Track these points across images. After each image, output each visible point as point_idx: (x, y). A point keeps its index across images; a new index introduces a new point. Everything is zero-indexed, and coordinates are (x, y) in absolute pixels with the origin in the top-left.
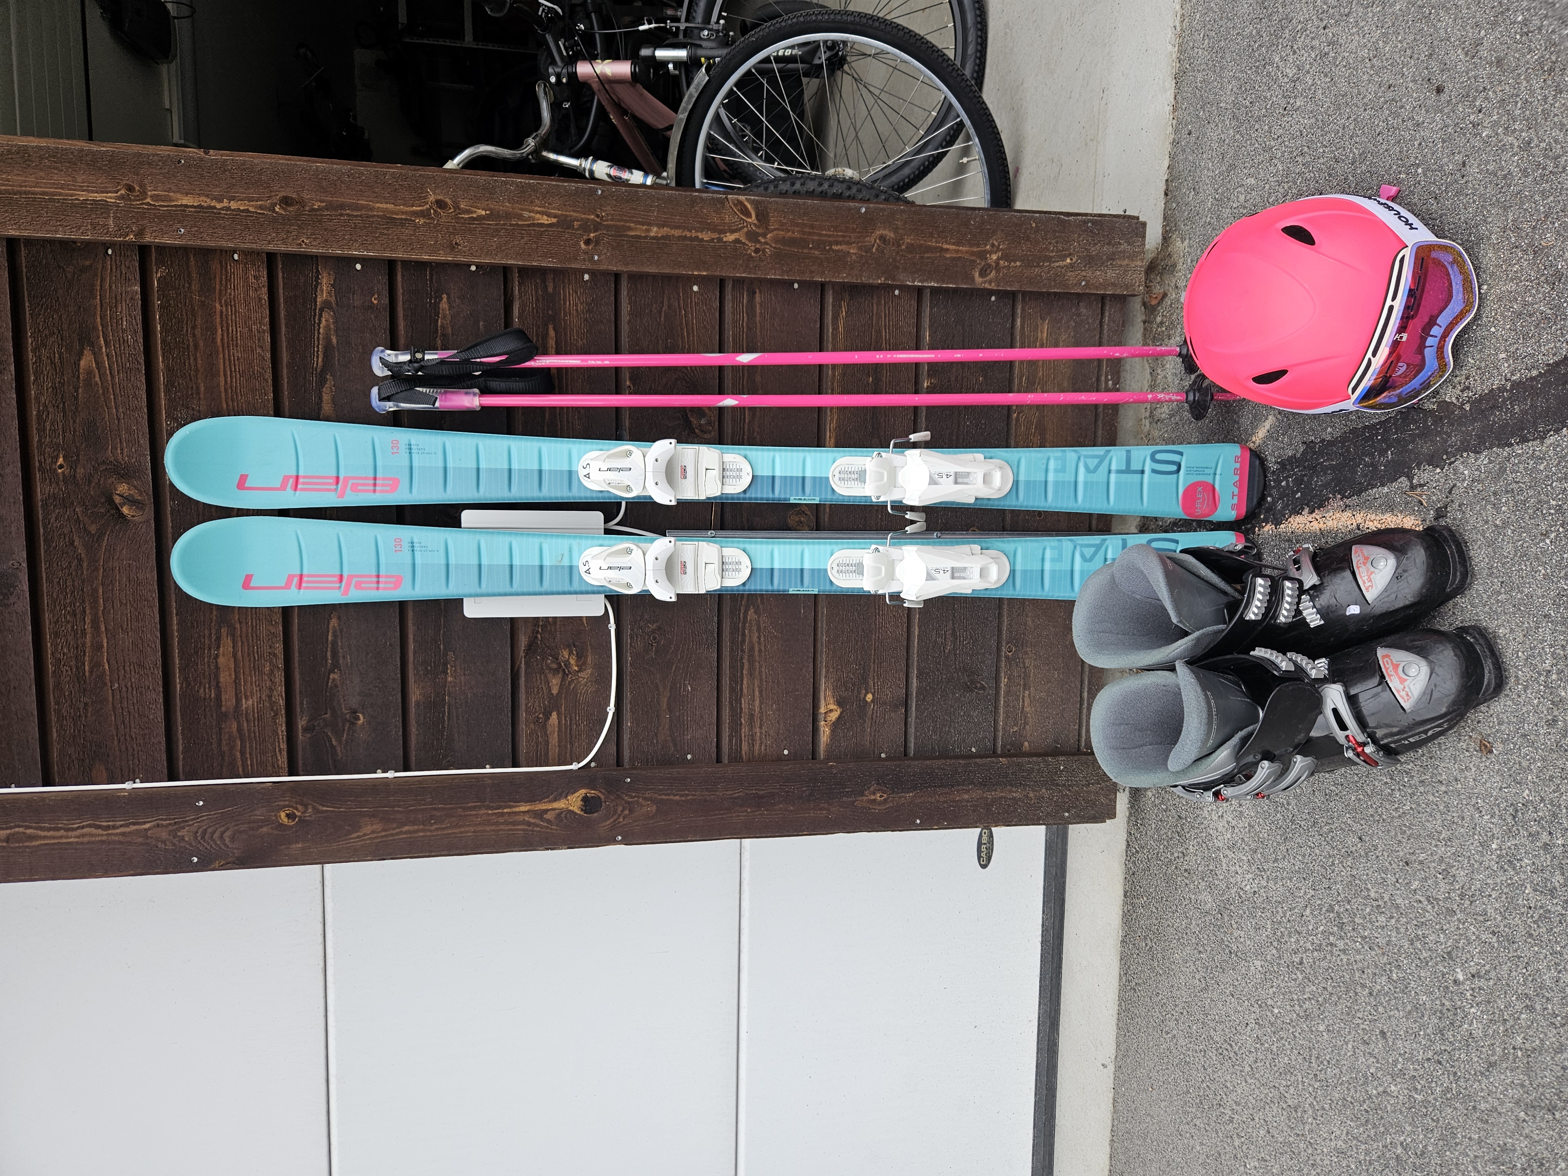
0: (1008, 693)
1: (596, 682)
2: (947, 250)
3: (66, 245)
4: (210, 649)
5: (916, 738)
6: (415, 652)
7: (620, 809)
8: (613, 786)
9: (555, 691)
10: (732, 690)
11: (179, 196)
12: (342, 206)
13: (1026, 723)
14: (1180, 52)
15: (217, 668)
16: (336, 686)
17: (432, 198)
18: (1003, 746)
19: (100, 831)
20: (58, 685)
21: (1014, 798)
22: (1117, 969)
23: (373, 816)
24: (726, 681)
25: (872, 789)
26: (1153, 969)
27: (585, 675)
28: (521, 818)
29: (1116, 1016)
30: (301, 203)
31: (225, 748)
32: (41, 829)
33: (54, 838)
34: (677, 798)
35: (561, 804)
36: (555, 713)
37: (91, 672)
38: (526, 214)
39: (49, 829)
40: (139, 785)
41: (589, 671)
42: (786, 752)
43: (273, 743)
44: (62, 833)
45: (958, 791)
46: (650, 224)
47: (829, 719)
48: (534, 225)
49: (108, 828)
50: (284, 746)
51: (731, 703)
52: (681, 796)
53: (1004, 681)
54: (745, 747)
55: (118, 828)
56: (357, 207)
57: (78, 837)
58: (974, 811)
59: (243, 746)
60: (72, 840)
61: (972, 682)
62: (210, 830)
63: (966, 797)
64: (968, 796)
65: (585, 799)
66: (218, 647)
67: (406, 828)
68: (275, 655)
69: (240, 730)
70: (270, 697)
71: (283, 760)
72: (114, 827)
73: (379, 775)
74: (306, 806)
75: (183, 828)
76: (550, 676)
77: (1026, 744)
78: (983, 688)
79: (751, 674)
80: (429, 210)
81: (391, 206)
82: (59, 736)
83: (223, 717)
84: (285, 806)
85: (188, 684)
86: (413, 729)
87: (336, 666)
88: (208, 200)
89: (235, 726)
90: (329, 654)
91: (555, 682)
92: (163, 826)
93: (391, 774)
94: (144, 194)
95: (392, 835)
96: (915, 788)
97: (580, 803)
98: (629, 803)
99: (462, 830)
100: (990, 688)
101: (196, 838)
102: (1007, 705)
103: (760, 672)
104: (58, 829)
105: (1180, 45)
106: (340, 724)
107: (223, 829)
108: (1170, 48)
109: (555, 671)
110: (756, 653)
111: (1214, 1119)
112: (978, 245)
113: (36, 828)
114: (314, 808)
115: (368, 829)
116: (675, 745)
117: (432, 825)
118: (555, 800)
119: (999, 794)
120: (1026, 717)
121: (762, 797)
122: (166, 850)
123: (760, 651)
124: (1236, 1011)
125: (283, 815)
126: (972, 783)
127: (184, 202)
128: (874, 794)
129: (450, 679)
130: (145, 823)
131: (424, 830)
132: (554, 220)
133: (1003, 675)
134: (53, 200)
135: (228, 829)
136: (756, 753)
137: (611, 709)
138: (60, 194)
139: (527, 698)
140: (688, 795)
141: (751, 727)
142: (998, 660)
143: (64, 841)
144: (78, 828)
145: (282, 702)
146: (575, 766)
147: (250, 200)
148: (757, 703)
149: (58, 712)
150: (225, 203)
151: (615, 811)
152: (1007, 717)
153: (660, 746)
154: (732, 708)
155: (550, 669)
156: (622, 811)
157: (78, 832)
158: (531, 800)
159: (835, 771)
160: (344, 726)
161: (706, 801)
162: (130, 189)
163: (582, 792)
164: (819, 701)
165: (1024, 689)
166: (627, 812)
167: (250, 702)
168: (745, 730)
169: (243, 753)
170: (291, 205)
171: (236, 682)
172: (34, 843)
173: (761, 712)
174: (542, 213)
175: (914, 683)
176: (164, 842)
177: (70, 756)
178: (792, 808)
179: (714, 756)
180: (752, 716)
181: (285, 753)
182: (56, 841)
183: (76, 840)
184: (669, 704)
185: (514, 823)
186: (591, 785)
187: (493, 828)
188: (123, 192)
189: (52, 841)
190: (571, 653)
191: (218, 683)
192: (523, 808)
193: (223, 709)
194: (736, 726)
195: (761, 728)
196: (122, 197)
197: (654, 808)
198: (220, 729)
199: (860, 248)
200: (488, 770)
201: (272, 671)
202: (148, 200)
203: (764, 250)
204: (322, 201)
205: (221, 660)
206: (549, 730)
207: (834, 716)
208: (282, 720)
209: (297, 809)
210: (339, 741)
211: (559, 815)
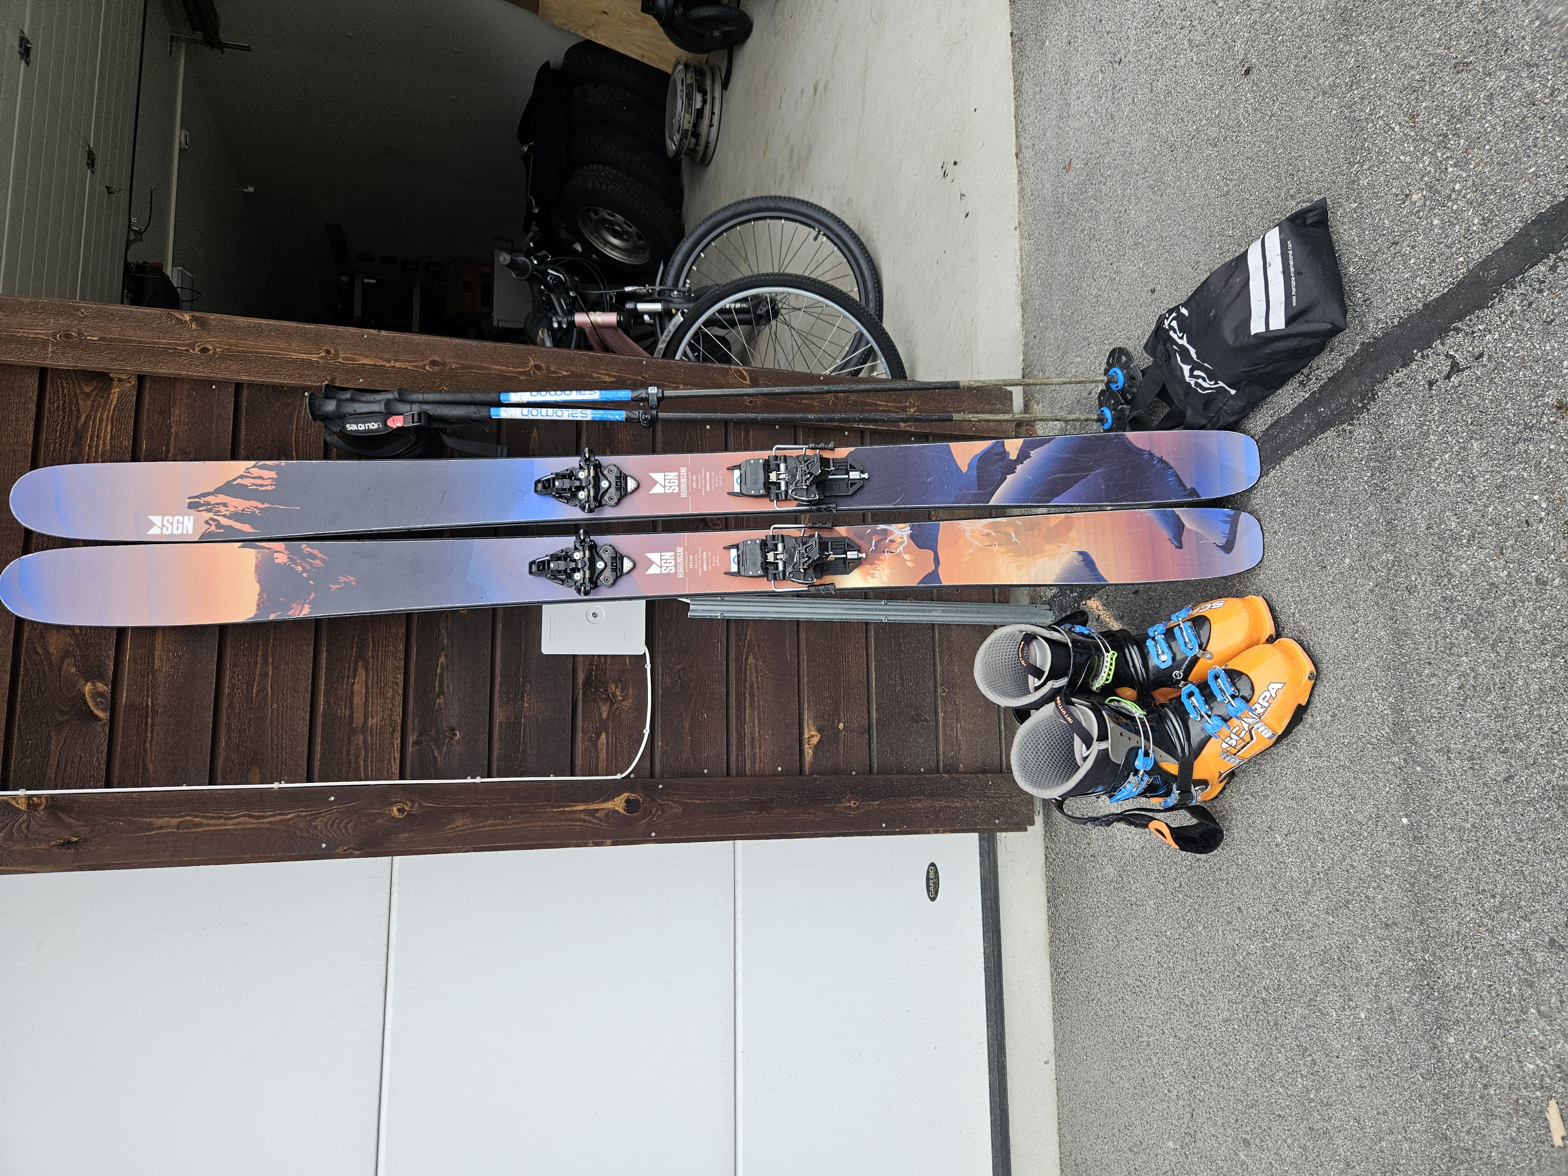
0: (944, 725)
1: (636, 709)
2: (880, 405)
3: (277, 389)
4: (348, 678)
5: (878, 759)
6: (501, 683)
7: (654, 810)
8: (650, 790)
9: (604, 716)
10: (738, 718)
11: (361, 358)
12: (471, 367)
13: (960, 749)
14: (1023, 289)
15: (352, 693)
16: (441, 709)
17: (532, 363)
18: (944, 767)
19: (253, 820)
20: (231, 705)
21: (956, 807)
22: (1049, 968)
23: (465, 810)
24: (733, 711)
25: (847, 798)
26: (1076, 951)
27: (627, 704)
28: (577, 816)
29: (1052, 1011)
30: (444, 364)
31: (352, 757)
32: (207, 818)
33: (216, 825)
34: (698, 801)
35: (609, 805)
36: (604, 734)
37: (257, 695)
38: (595, 375)
39: (213, 818)
40: (284, 785)
41: (631, 701)
42: (780, 769)
43: (389, 754)
44: (222, 821)
45: (913, 800)
46: (678, 383)
47: (811, 743)
48: (599, 382)
49: (259, 817)
50: (397, 756)
51: (737, 728)
52: (701, 800)
53: (941, 715)
54: (748, 765)
55: (267, 818)
56: (481, 368)
57: (235, 825)
58: (926, 817)
59: (366, 756)
60: (229, 827)
61: (917, 715)
62: (337, 821)
63: (920, 805)
64: (922, 804)
65: (628, 801)
66: (355, 677)
67: (489, 822)
68: (397, 684)
69: (365, 742)
70: (390, 716)
71: (396, 767)
72: (264, 817)
73: (469, 780)
74: (413, 802)
75: (317, 818)
76: (601, 704)
77: (961, 765)
78: (926, 720)
79: (752, 706)
80: (529, 371)
81: (504, 368)
82: (227, 744)
83: (353, 732)
84: (397, 802)
85: (330, 705)
86: (496, 745)
87: (441, 692)
88: (381, 361)
89: (361, 738)
90: (437, 683)
91: (605, 709)
92: (302, 817)
93: (478, 780)
94: (337, 355)
95: (479, 827)
96: (879, 797)
97: (624, 804)
98: (661, 805)
99: (533, 824)
100: (932, 720)
101: (326, 827)
102: (945, 734)
103: (759, 704)
104: (219, 818)
105: (1022, 286)
106: (442, 740)
107: (347, 820)
108: (1015, 288)
109: (605, 701)
110: (755, 690)
111: (1136, 1051)
112: (900, 402)
113: (202, 817)
114: (420, 804)
115: (459, 823)
116: (695, 762)
117: (509, 820)
118: (604, 801)
119: (944, 803)
120: (960, 744)
121: (763, 802)
122: (302, 837)
123: (758, 687)
124: (1141, 950)
125: (395, 809)
126: (923, 794)
127: (364, 362)
128: (849, 801)
129: (526, 705)
130: (288, 814)
131: (503, 824)
132: (614, 379)
133: (940, 710)
134: (275, 358)
135: (351, 820)
136: (757, 769)
137: (647, 731)
138: (279, 354)
139: (583, 721)
140: (705, 799)
141: (753, 748)
142: (936, 700)
143: (223, 828)
144: (236, 817)
145: (399, 721)
146: (619, 776)
147: (409, 362)
148: (757, 729)
149: (229, 726)
150: (392, 363)
151: (651, 812)
152: (946, 744)
153: (683, 762)
154: (738, 733)
155: (601, 699)
156: (656, 812)
157: (235, 821)
158: (586, 801)
159: (818, 782)
160: (444, 740)
161: (720, 804)
162: (328, 352)
163: (626, 795)
164: (803, 729)
165: (957, 722)
166: (660, 813)
167: (375, 720)
168: (748, 750)
169: (365, 761)
170: (437, 366)
171: (366, 704)
172: (198, 830)
173: (760, 736)
174: (606, 375)
175: (874, 715)
176: (301, 830)
177: (233, 761)
178: (786, 812)
179: (725, 770)
180: (753, 739)
181: (398, 762)
182: (217, 828)
183: (233, 827)
184: (690, 728)
185: (573, 820)
186: (632, 790)
187: (556, 823)
188: (323, 354)
189: (214, 828)
190: (617, 687)
191: (352, 704)
192: (581, 807)
193: (354, 725)
194: (741, 746)
195: (760, 749)
196: (322, 358)
197: (680, 810)
198: (350, 741)
199: (820, 402)
200: (552, 778)
201: (393, 695)
202: (340, 360)
203: (756, 402)
204: (457, 363)
205: (356, 687)
206: (600, 747)
207: (815, 740)
208: (398, 735)
209: (406, 804)
210: (440, 753)
211: (607, 814)
